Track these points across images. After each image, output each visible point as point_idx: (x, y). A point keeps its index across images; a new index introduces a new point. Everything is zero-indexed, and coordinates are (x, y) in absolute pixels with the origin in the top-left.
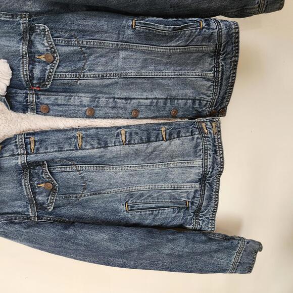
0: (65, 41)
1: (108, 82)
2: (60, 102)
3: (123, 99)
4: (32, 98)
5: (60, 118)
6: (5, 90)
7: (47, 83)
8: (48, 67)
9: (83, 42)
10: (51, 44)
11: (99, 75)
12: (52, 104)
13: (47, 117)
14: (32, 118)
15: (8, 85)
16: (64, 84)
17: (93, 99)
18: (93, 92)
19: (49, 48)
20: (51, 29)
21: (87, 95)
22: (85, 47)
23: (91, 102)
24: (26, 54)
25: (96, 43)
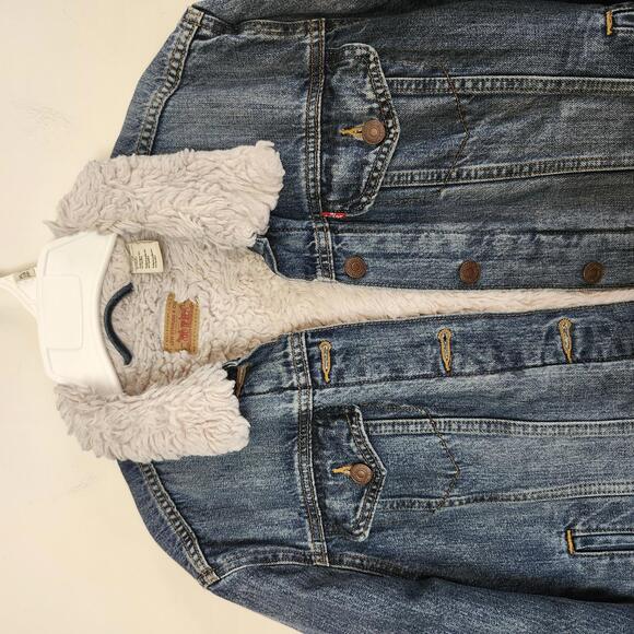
0: (418, 84)
1: (524, 186)
2: (391, 248)
3: (558, 232)
4: (324, 240)
5: (390, 291)
6: (266, 219)
7: (364, 199)
8: (372, 157)
9: (463, 82)
10: (382, 95)
11: (500, 169)
12: (372, 255)
13: (360, 289)
14: (322, 293)
15: (273, 205)
16: (404, 201)
17: (476, 238)
18: (477, 219)
19: (375, 105)
20: (382, 53)
21: (460, 226)
22: (469, 96)
23: (470, 245)
24: (316, 126)
25: (498, 84)
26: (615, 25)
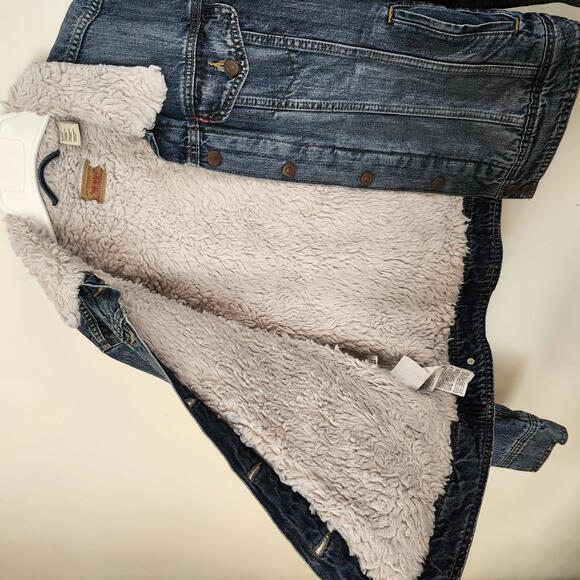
0: (263, 38)
1: (329, 117)
2: (240, 147)
3: (349, 150)
4: (194, 137)
5: (237, 177)
6: (153, 120)
7: (223, 113)
8: (228, 85)
9: (293, 41)
10: (238, 43)
11: (313, 104)
12: (226, 151)
13: (216, 173)
14: (191, 173)
15: (159, 111)
16: (250, 117)
17: (297, 147)
18: (298, 134)
19: (233, 50)
20: (240, 13)
21: (286, 138)
22: (297, 52)
23: (292, 152)
24: (192, 58)
25: (316, 46)
26: (393, 17)
